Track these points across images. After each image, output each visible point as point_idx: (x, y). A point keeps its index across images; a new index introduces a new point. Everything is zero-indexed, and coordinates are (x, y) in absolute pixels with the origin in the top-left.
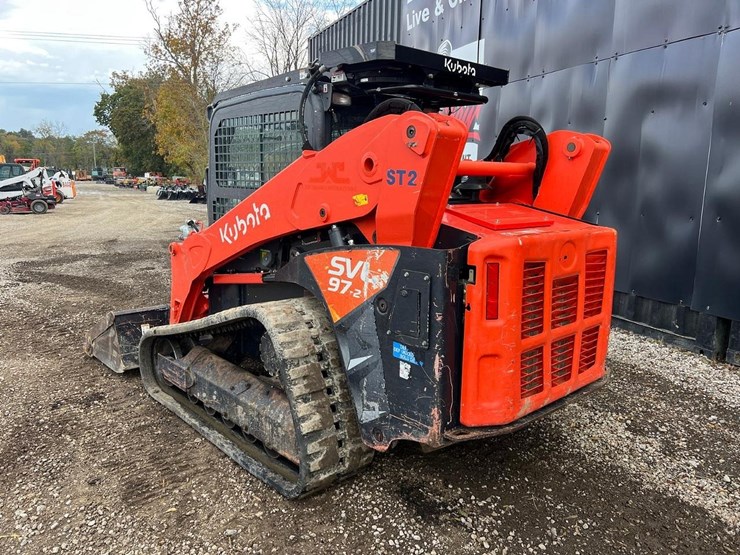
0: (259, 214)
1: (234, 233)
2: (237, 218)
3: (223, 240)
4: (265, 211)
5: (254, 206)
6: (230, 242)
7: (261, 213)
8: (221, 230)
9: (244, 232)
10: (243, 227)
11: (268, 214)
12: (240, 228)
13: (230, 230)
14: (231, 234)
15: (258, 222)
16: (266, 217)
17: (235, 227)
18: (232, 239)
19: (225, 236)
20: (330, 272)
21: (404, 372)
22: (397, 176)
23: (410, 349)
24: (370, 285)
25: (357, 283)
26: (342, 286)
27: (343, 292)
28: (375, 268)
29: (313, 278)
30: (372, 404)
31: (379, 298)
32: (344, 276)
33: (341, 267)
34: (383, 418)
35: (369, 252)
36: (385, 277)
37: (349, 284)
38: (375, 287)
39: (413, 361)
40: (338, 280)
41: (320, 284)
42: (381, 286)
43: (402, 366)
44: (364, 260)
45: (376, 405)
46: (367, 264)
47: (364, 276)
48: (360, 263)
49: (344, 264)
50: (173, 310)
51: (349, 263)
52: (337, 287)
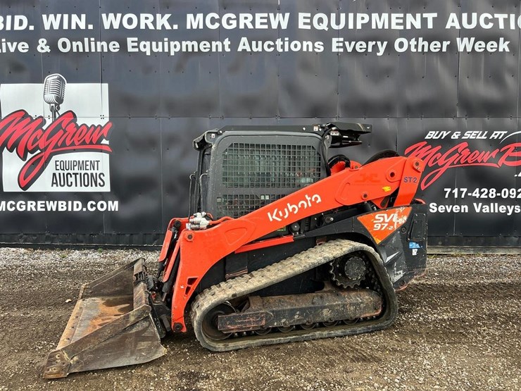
0: (311, 201)
1: (284, 214)
2: (288, 205)
3: (271, 220)
4: (316, 199)
5: (307, 196)
6: (279, 220)
7: (313, 200)
8: (269, 214)
9: (295, 212)
10: (294, 209)
11: (319, 200)
12: (291, 211)
13: (280, 213)
14: (281, 215)
15: (310, 205)
16: (318, 202)
17: (286, 210)
18: (282, 218)
19: (274, 217)
20: (375, 222)
21: (414, 253)
22: (408, 179)
23: (417, 243)
24: (398, 223)
25: (391, 223)
26: (382, 227)
27: (383, 229)
28: (400, 215)
29: (363, 226)
30: (398, 272)
31: (403, 226)
32: (384, 222)
33: (382, 219)
34: (404, 275)
35: (397, 209)
36: (405, 218)
37: (386, 225)
38: (400, 223)
39: (418, 247)
40: (380, 225)
41: (368, 229)
42: (404, 222)
43: (413, 250)
44: (395, 213)
45: (401, 271)
46: (396, 215)
47: (394, 220)
48: (392, 215)
49: (383, 217)
50: (182, 287)
51: (386, 215)
52: (379, 227)
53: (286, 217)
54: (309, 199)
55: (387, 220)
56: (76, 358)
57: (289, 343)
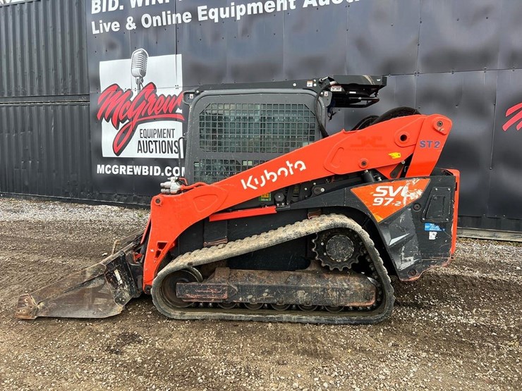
0: (293, 168)
1: (260, 181)
2: (266, 172)
3: (245, 187)
4: (300, 166)
5: (288, 163)
6: (255, 188)
7: (296, 167)
8: (243, 181)
9: (274, 180)
10: (272, 177)
11: (304, 167)
12: (268, 178)
13: (256, 180)
14: (257, 182)
15: (292, 173)
16: (301, 169)
17: (262, 177)
18: (258, 186)
19: (249, 184)
20: (375, 195)
21: (432, 236)
22: (427, 144)
23: (436, 224)
24: (408, 198)
25: (398, 197)
26: (385, 201)
27: (386, 204)
28: (411, 188)
29: (358, 200)
30: (407, 259)
31: (416, 203)
32: (388, 196)
34: (416, 263)
35: (407, 181)
36: (420, 193)
37: (391, 200)
38: (412, 198)
39: (439, 229)
41: (365, 203)
42: (417, 197)
43: (431, 234)
44: (404, 185)
45: (412, 258)
46: (406, 188)
47: (403, 194)
48: (401, 188)
49: (388, 190)
50: (152, 251)
51: (391, 188)
52: (381, 202)
53: (262, 185)
54: (290, 165)
55: (392, 194)
56: (42, 304)
57: (251, 321)
